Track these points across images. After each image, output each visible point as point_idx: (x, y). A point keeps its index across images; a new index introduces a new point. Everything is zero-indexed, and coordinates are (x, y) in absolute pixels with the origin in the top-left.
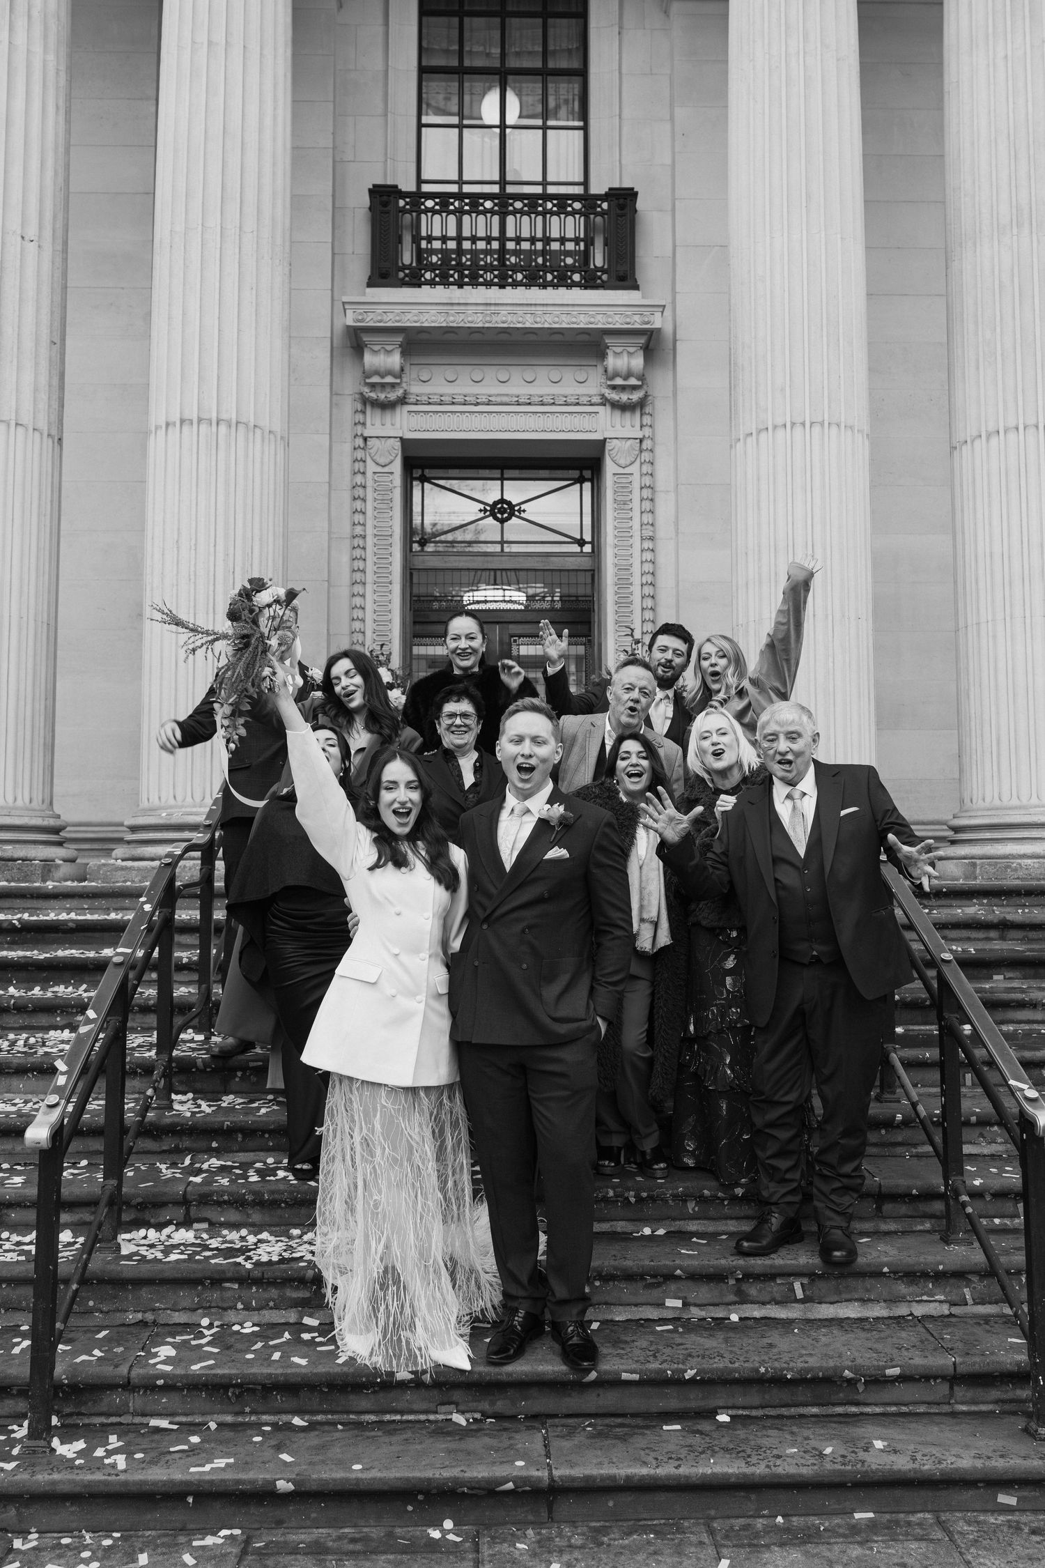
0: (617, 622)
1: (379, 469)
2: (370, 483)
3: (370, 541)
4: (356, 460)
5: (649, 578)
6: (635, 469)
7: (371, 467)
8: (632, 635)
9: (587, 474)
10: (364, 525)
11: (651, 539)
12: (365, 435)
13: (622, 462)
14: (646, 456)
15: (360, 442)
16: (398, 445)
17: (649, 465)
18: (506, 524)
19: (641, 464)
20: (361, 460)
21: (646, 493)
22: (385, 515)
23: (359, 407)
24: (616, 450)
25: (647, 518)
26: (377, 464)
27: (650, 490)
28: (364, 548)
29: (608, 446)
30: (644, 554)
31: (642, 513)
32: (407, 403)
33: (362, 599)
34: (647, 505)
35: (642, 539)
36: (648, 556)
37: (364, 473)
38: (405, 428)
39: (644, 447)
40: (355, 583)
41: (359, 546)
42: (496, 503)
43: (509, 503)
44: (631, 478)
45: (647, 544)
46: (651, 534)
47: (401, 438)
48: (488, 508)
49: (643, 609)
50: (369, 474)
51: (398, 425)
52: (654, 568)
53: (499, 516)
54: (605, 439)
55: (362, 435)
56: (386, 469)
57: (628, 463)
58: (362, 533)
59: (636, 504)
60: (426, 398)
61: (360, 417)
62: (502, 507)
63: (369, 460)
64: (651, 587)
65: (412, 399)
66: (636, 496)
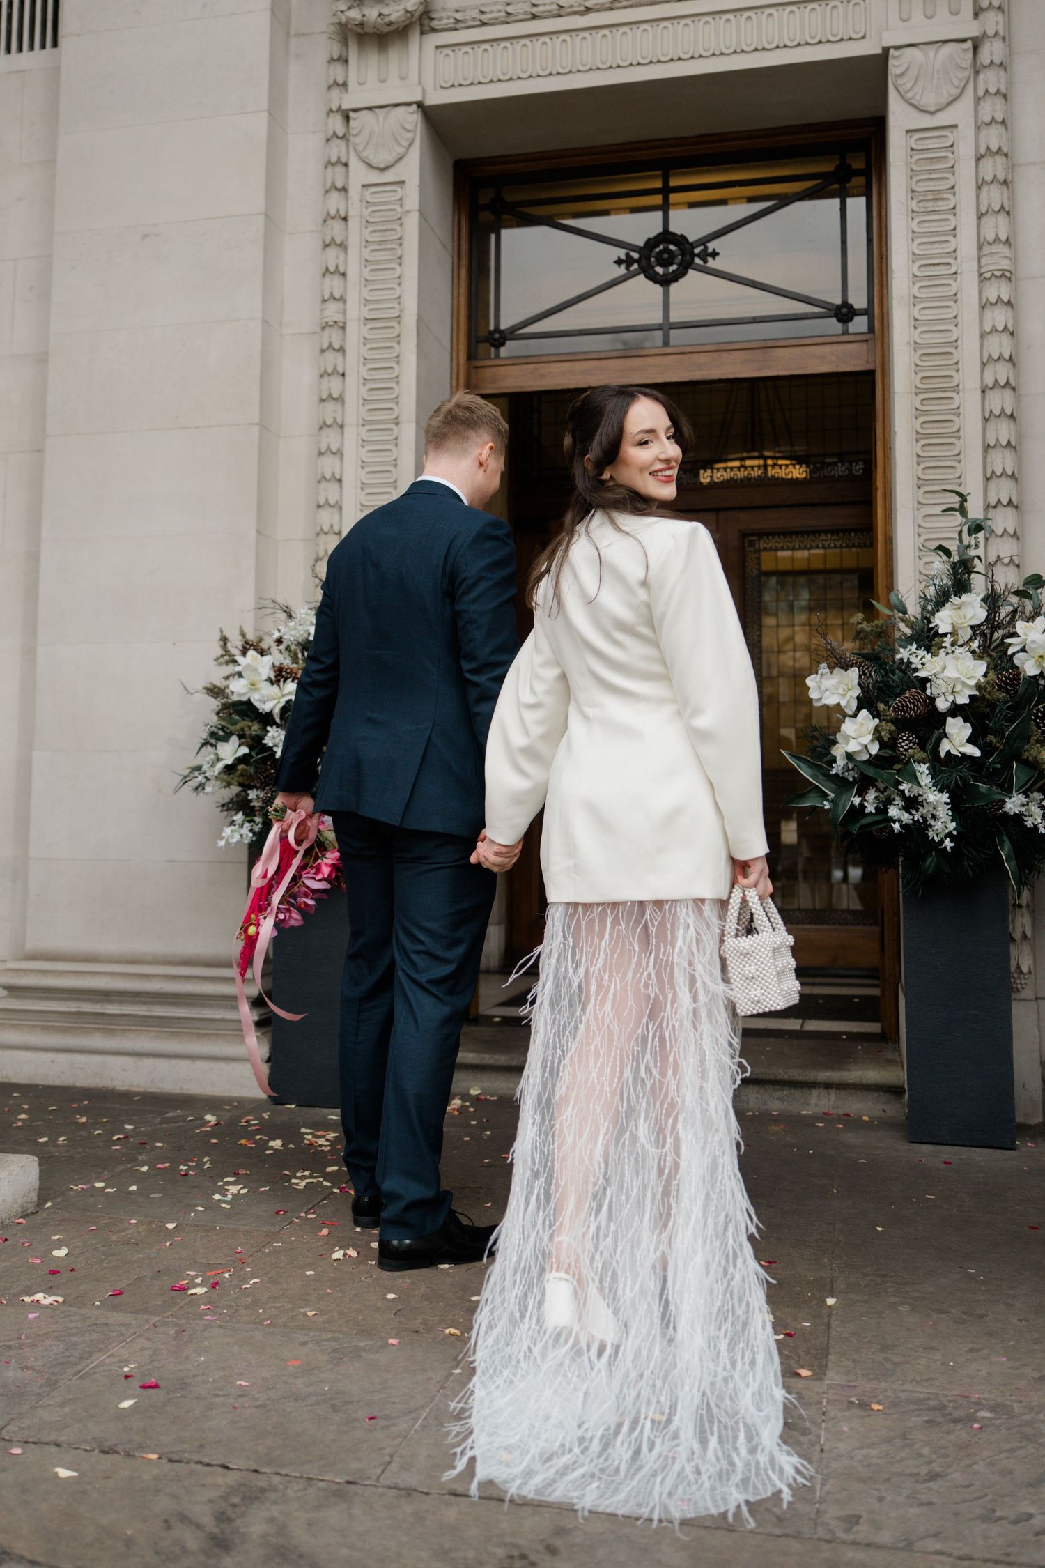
0: (920, 483)
1: (376, 177)
2: (355, 209)
3: (354, 333)
4: (329, 164)
5: (1003, 372)
6: (961, 113)
7: (359, 175)
8: (962, 510)
9: (858, 164)
10: (342, 299)
11: (1006, 276)
12: (345, 106)
13: (930, 100)
14: (991, 80)
15: (337, 124)
16: (413, 119)
17: (999, 101)
18: (674, 287)
19: (978, 100)
20: (339, 162)
21: (991, 168)
22: (388, 275)
23: (336, 50)
24: (913, 73)
25: (996, 227)
26: (370, 166)
27: (1000, 160)
28: (342, 350)
29: (895, 67)
30: (988, 314)
31: (980, 216)
32: (434, 30)
33: (336, 460)
34: (994, 196)
35: (982, 279)
36: (999, 317)
37: (344, 190)
38: (429, 82)
39: (985, 56)
40: (324, 426)
41: (330, 346)
42: (651, 243)
43: (680, 240)
44: (951, 137)
45: (996, 290)
46: (1005, 264)
47: (420, 105)
48: (636, 256)
49: (987, 448)
50: (354, 190)
51: (413, 77)
52: (1016, 346)
53: (659, 270)
54: (886, 51)
55: (339, 109)
56: (389, 176)
57: (944, 101)
58: (339, 318)
59: (966, 197)
60: (475, 14)
61: (338, 72)
62: (666, 250)
63: (354, 163)
64: (1008, 393)
65: (443, 17)
66: (965, 177)
